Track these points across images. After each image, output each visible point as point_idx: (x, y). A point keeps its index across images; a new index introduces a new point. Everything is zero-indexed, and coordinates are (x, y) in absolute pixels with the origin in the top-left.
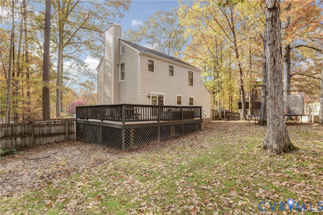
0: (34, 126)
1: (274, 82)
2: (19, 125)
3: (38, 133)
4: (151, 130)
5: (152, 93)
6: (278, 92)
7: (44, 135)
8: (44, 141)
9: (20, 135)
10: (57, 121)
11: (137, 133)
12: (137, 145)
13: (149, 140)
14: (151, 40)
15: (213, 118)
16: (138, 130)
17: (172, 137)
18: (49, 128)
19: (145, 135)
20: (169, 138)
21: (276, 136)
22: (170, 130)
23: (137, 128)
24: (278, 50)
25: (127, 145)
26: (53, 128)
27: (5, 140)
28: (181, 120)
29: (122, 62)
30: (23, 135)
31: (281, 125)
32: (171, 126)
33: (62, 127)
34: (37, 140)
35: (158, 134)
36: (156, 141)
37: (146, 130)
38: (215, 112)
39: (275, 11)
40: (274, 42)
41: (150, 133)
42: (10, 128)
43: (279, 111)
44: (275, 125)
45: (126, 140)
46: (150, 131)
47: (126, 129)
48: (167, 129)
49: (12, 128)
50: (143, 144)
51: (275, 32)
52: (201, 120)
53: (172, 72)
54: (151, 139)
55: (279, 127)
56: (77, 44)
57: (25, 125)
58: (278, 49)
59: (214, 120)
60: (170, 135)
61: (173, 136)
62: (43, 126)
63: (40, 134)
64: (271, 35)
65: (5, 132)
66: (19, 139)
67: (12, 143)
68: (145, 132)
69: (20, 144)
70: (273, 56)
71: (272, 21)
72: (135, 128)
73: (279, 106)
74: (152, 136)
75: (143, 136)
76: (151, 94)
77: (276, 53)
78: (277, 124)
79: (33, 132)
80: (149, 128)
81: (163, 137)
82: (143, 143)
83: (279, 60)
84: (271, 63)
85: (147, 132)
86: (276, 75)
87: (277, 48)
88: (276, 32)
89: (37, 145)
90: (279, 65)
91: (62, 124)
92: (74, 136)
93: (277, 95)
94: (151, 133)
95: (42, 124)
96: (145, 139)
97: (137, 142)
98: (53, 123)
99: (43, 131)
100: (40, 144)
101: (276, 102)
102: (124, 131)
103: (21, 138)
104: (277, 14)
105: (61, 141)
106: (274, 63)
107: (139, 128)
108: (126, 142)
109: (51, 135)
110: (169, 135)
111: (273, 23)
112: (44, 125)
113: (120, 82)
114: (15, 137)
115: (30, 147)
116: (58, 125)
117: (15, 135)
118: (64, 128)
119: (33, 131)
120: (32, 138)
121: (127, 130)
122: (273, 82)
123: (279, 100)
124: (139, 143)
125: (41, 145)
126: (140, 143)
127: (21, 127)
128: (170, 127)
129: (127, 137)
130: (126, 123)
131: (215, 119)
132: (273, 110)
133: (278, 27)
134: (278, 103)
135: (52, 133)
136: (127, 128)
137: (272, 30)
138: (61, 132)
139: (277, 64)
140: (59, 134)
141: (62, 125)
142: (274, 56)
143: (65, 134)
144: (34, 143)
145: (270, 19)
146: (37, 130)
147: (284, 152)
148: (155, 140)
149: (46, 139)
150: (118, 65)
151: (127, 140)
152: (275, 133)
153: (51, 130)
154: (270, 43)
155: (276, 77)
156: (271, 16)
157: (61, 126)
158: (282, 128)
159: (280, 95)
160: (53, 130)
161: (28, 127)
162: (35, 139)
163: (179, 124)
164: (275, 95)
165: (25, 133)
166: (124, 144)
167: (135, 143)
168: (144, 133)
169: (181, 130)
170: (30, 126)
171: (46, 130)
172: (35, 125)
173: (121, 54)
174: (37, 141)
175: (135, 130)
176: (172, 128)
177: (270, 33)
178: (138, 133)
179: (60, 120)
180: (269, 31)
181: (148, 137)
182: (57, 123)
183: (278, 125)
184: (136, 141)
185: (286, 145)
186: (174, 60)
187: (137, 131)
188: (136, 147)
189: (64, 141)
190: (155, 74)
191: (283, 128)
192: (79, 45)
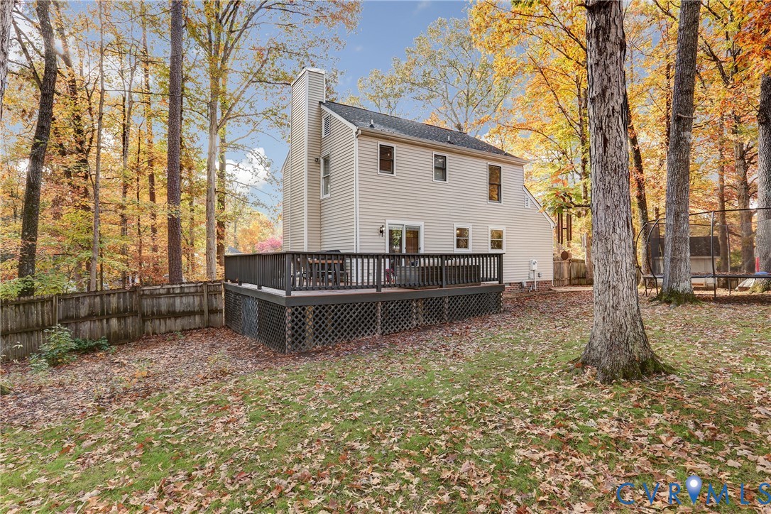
0: (141, 296)
1: (604, 196)
2: (114, 294)
3: (149, 310)
4: (357, 309)
5: (388, 221)
6: (614, 223)
7: (161, 316)
8: (162, 326)
9: (116, 313)
10: (186, 285)
11: (320, 315)
12: (322, 342)
13: (351, 333)
14: (424, 92)
15: (570, 280)
16: (324, 308)
17: (415, 328)
18: (172, 300)
19: (342, 321)
20: (408, 329)
21: (608, 335)
22: (410, 311)
23: (320, 306)
24: (613, 112)
25: (297, 342)
26: (178, 300)
27: (89, 322)
28: (441, 286)
29: (324, 154)
30: (121, 314)
31: (622, 308)
32: (413, 300)
33: (197, 300)
34: (148, 323)
35: (376, 318)
36: (371, 334)
37: (345, 310)
38: (575, 264)
39: (605, 13)
40: (604, 92)
41: (354, 316)
42: (98, 300)
43: (617, 272)
44: (608, 306)
45: (295, 330)
46: (354, 313)
47: (293, 307)
48: (402, 308)
49: (101, 299)
50: (336, 341)
51: (606, 67)
52: (501, 288)
53: (441, 170)
54: (357, 329)
55: (618, 312)
56: (251, 117)
57: (125, 293)
58: (613, 109)
59: (574, 285)
60: (410, 323)
61: (417, 325)
62: (159, 296)
63: (153, 313)
64: (597, 74)
65: (90, 307)
66: (114, 322)
67: (102, 329)
68: (342, 314)
69: (116, 332)
70: (601, 128)
71: (597, 38)
72: (317, 304)
73: (616, 258)
74: (360, 322)
75: (338, 323)
76: (387, 226)
77: (609, 122)
78: (611, 304)
79: (140, 308)
80: (351, 306)
81: (389, 325)
82: (336, 338)
83: (618, 139)
84: (597, 146)
85: (348, 313)
86: (610, 178)
87: (611, 108)
88: (608, 67)
89: (148, 334)
90: (618, 151)
91: (197, 292)
92: (221, 318)
93: (611, 230)
94: (357, 316)
95: (158, 292)
96: (342, 331)
97: (320, 336)
98: (178, 291)
99: (159, 305)
100: (154, 333)
101: (609, 248)
102: (290, 311)
103: (119, 319)
104: (611, 19)
105: (195, 329)
106: (605, 146)
107: (327, 305)
108: (293, 335)
109: (173, 314)
110: (408, 323)
111: (600, 45)
112: (160, 294)
113: (321, 198)
114: (108, 317)
115: (134, 337)
116: (187, 294)
117: (108, 314)
118: (201, 300)
119: (140, 305)
120: (138, 320)
121: (297, 310)
122: (601, 195)
123: (616, 242)
124: (327, 339)
125: (156, 334)
126: (330, 339)
127: (119, 298)
128: (410, 305)
129: (297, 324)
130: (294, 294)
131: (576, 281)
132: (602, 268)
133: (612, 54)
134: (615, 251)
135: (177, 311)
136: (297, 304)
137: (598, 61)
138: (194, 308)
139: (611, 150)
140: (189, 313)
141: (197, 295)
142: (604, 127)
143: (201, 313)
144: (142, 331)
145: (593, 35)
146: (147, 303)
147: (625, 377)
148: (368, 332)
149: (165, 324)
150: (317, 160)
151: (297, 331)
152: (607, 328)
153: (173, 305)
154: (594, 95)
155: (609, 183)
156: (594, 26)
157: (195, 297)
158: (626, 314)
159: (618, 230)
160: (180, 304)
161: (131, 297)
162: (144, 321)
163: (435, 296)
164: (608, 230)
165: (125, 310)
166: (289, 340)
167: (317, 337)
168: (339, 317)
169: (440, 310)
170: (134, 296)
171: (164, 304)
172: (144, 294)
173: (323, 136)
174: (149, 327)
175: (317, 309)
176: (415, 305)
177: (594, 70)
178: (323, 315)
179: (193, 285)
180: (591, 66)
181: (351, 327)
182: (186, 290)
183: (615, 308)
184: (319, 333)
185: (632, 361)
186: (449, 142)
187: (320, 312)
188: (318, 347)
189: (200, 328)
190: (398, 177)
191: (629, 316)
192: (254, 118)
